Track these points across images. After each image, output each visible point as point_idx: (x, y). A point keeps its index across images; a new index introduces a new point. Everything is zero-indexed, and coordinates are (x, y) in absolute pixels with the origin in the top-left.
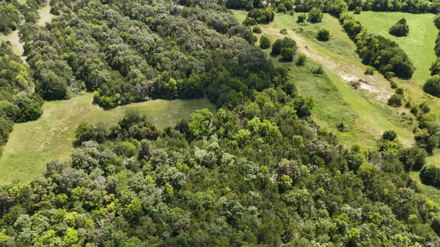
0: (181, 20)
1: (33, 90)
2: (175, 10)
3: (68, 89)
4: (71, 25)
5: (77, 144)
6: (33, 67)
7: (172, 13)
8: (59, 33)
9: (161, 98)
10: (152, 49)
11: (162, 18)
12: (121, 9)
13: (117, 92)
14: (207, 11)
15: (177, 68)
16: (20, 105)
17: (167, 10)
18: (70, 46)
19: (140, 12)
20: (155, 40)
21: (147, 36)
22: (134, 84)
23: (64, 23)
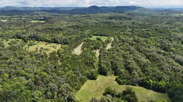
0: (161, 56)
1: (97, 70)
2: (160, 52)
3: (108, 72)
4: (116, 51)
5: (104, 94)
6: (100, 62)
7: (158, 53)
8: (111, 52)
9: (143, 87)
10: (145, 65)
11: (153, 54)
12: (136, 48)
13: (125, 79)
14: (176, 55)
15: (154, 76)
16: (92, 74)
17: (156, 51)
18: (113, 58)
19: (144, 50)
20: (147, 62)
21: (144, 60)
22: (133, 78)
23: (114, 50)
